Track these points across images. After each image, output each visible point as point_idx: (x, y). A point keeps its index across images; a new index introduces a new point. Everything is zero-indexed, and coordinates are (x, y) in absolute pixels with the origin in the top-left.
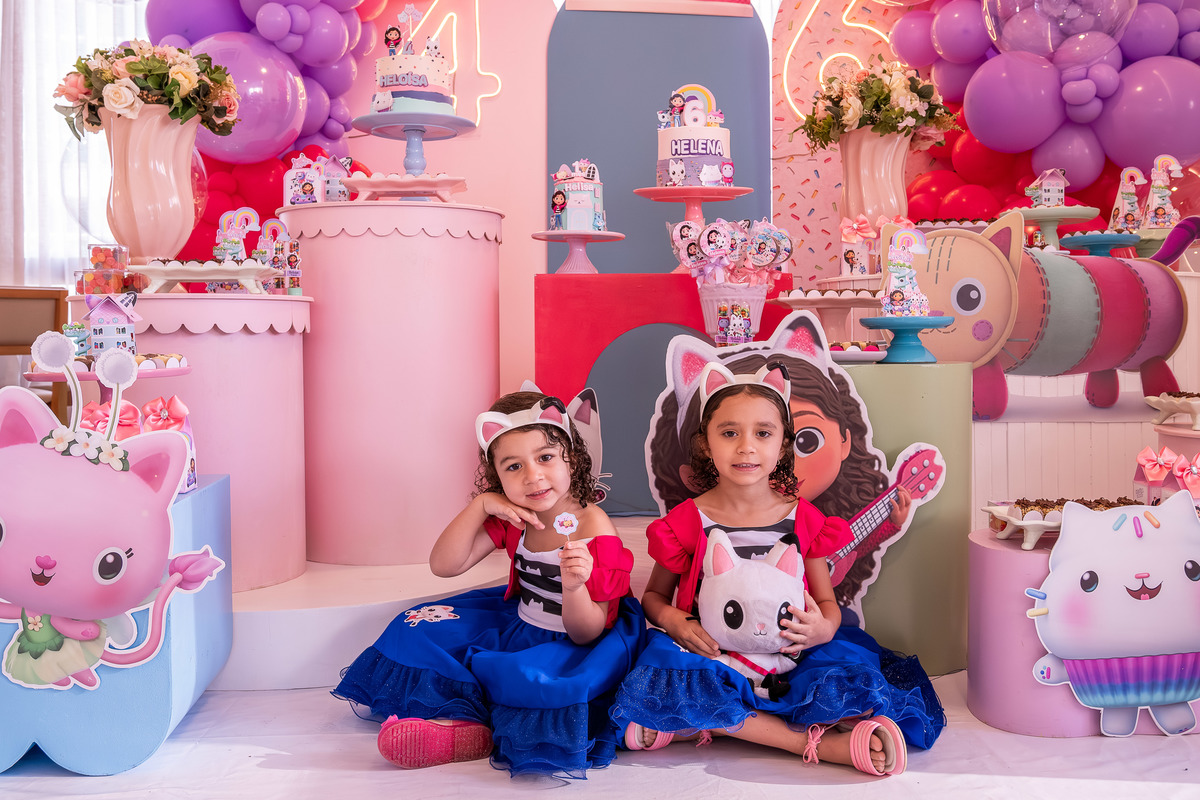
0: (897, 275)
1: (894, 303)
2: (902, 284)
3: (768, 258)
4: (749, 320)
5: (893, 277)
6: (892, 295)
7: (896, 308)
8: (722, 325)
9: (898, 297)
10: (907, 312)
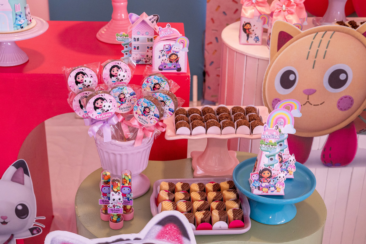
0: (268, 153)
1: (262, 180)
2: (271, 162)
3: (152, 121)
4: (130, 187)
5: (263, 156)
6: (261, 172)
7: (264, 185)
8: (104, 191)
9: (266, 174)
10: (272, 189)
